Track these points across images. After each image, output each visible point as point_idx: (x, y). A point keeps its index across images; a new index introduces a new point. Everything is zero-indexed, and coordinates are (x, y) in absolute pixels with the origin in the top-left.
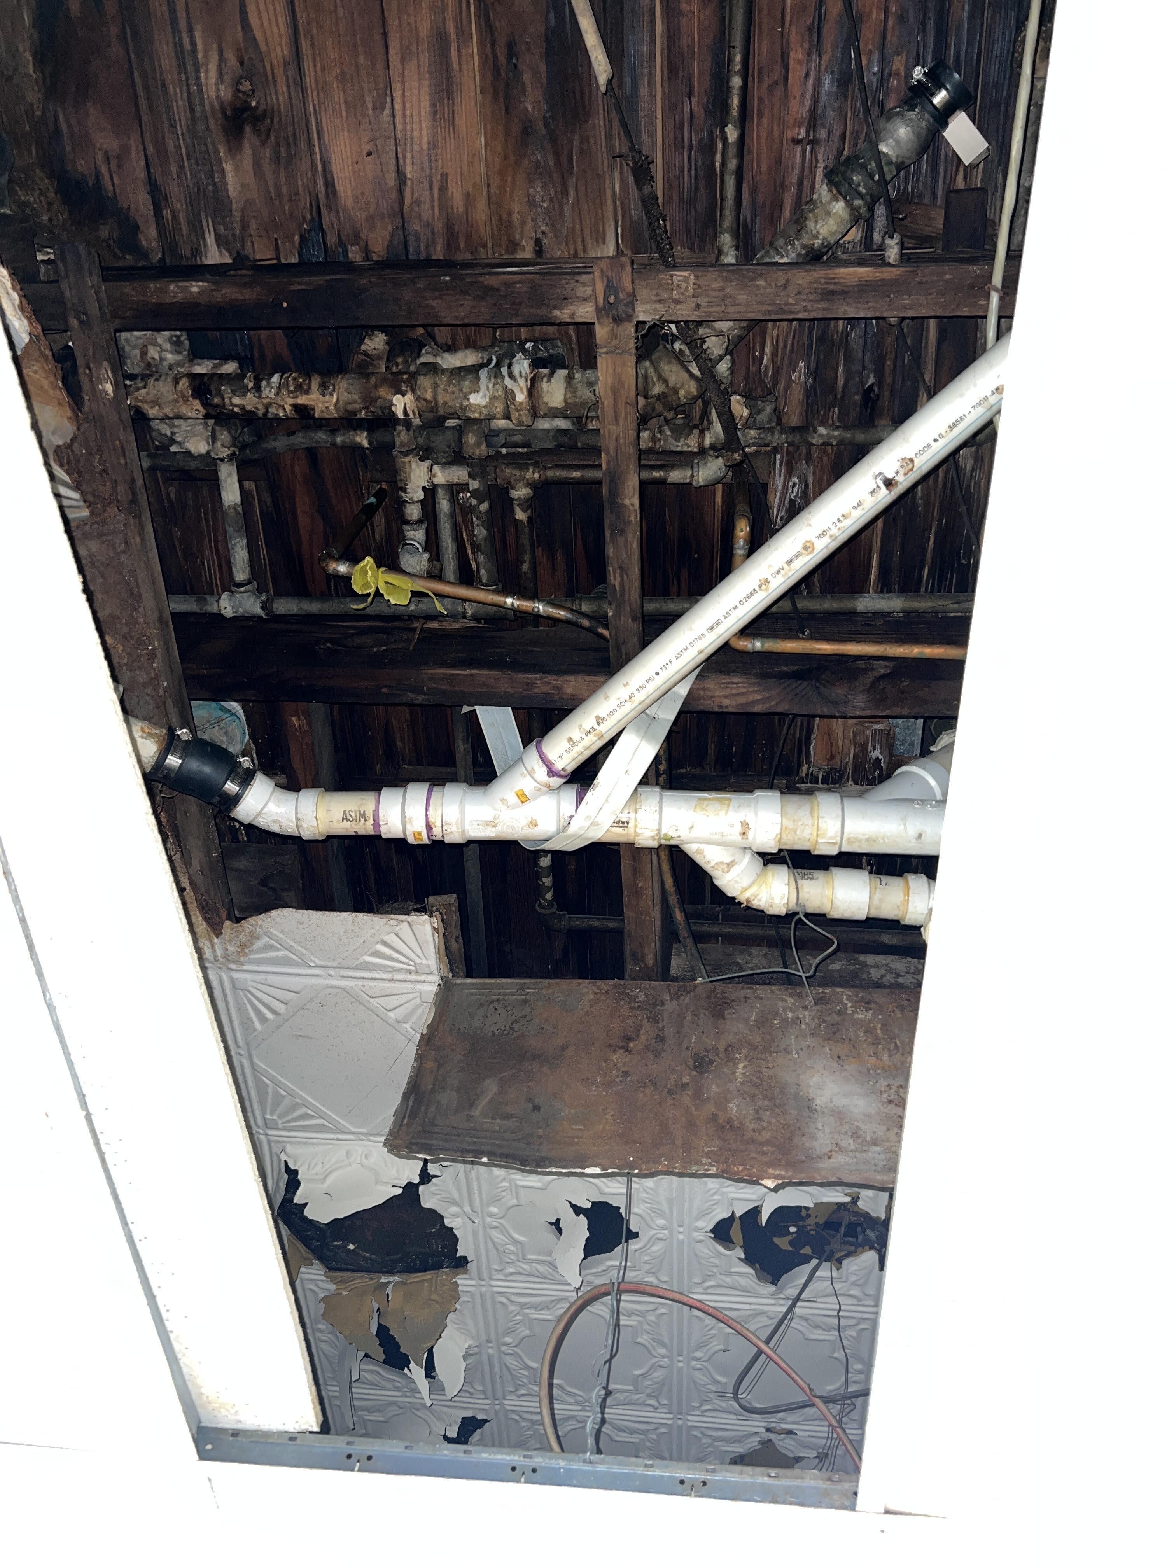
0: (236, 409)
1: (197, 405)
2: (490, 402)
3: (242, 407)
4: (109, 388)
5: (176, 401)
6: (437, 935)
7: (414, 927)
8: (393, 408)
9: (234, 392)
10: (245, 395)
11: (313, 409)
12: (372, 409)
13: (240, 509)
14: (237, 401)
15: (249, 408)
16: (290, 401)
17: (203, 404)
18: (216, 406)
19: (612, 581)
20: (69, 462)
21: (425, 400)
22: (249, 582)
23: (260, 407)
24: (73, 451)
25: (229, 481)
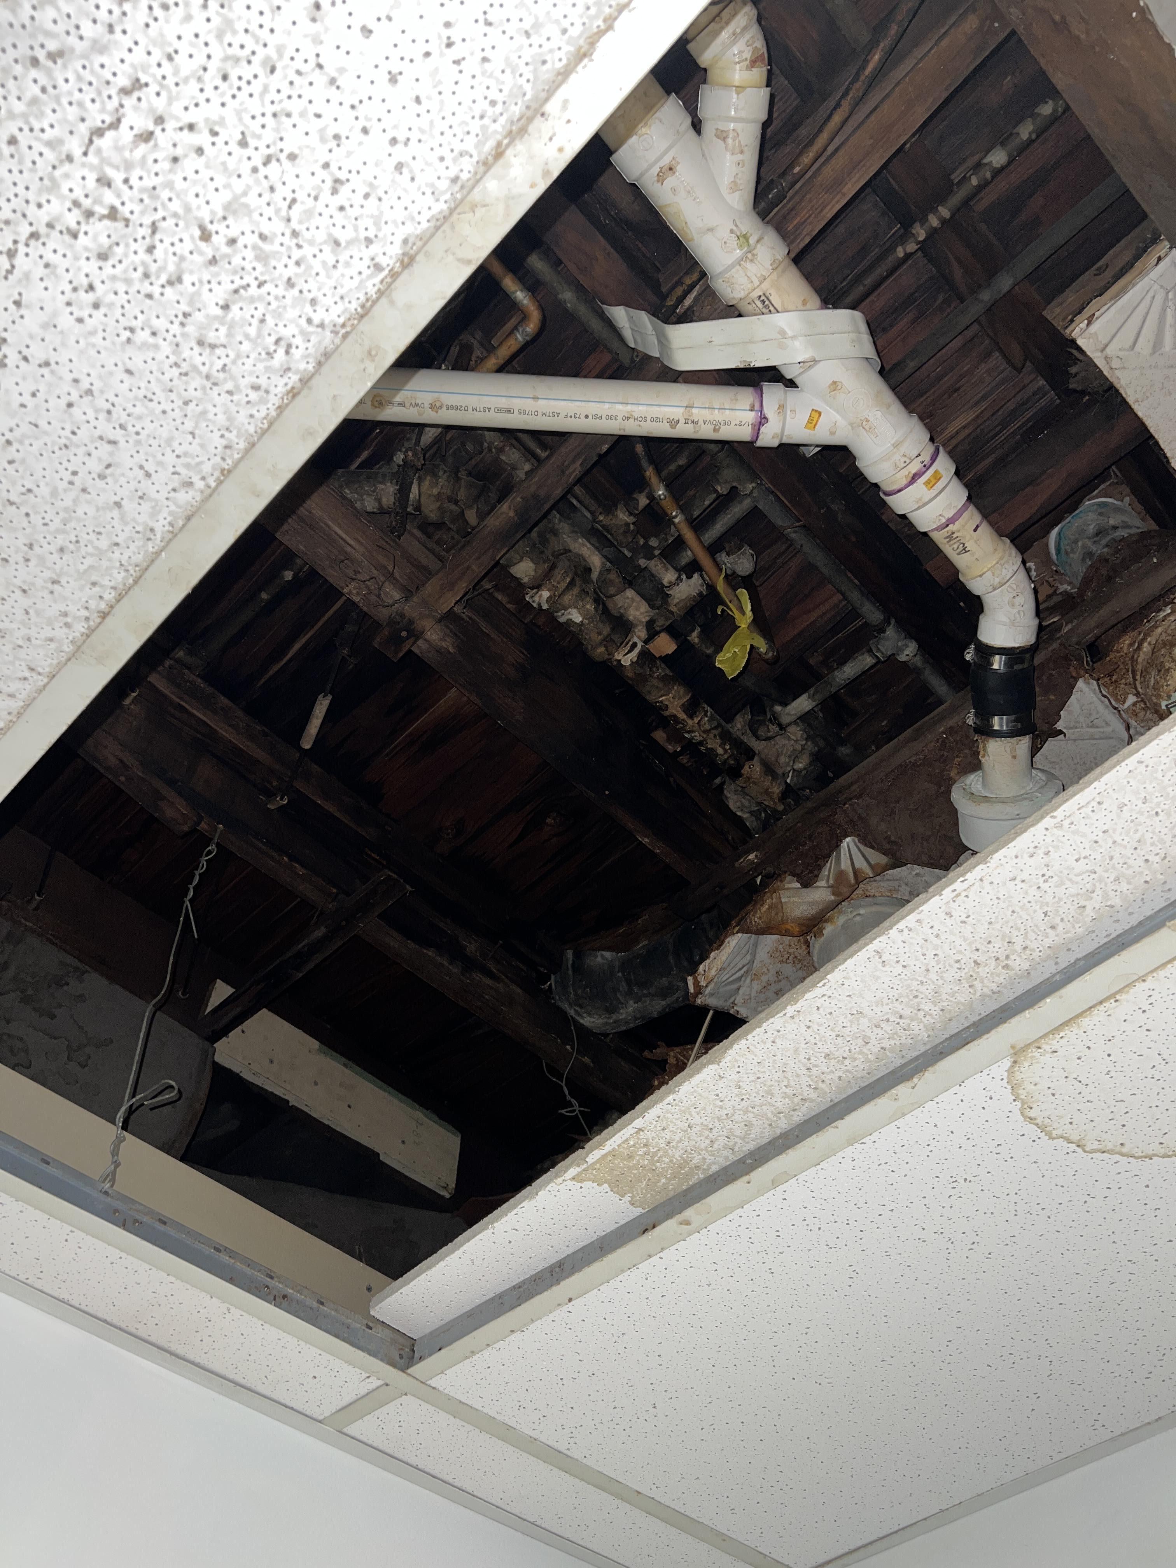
0: (727, 747)
1: (746, 770)
2: (570, 607)
3: (722, 745)
4: (751, 857)
5: (754, 783)
6: (1097, 314)
7: (1104, 342)
8: (635, 660)
9: (717, 755)
10: (712, 749)
11: (683, 705)
12: (648, 672)
13: (812, 690)
14: (720, 751)
15: (719, 741)
16: (690, 722)
17: (742, 767)
18: (736, 759)
19: (579, 469)
20: (811, 872)
21: (607, 650)
22: (870, 651)
23: (711, 735)
24: (803, 871)
25: (793, 712)
